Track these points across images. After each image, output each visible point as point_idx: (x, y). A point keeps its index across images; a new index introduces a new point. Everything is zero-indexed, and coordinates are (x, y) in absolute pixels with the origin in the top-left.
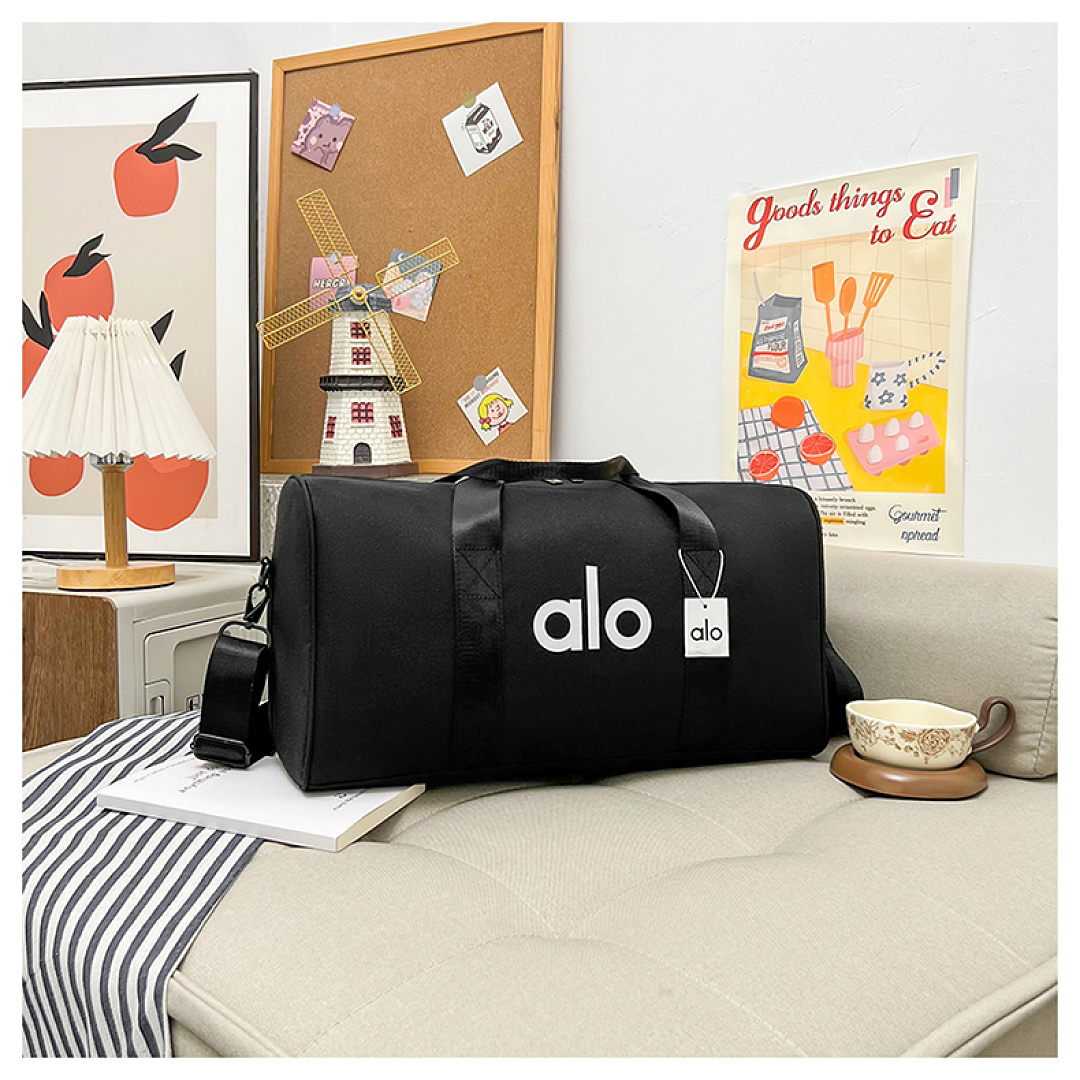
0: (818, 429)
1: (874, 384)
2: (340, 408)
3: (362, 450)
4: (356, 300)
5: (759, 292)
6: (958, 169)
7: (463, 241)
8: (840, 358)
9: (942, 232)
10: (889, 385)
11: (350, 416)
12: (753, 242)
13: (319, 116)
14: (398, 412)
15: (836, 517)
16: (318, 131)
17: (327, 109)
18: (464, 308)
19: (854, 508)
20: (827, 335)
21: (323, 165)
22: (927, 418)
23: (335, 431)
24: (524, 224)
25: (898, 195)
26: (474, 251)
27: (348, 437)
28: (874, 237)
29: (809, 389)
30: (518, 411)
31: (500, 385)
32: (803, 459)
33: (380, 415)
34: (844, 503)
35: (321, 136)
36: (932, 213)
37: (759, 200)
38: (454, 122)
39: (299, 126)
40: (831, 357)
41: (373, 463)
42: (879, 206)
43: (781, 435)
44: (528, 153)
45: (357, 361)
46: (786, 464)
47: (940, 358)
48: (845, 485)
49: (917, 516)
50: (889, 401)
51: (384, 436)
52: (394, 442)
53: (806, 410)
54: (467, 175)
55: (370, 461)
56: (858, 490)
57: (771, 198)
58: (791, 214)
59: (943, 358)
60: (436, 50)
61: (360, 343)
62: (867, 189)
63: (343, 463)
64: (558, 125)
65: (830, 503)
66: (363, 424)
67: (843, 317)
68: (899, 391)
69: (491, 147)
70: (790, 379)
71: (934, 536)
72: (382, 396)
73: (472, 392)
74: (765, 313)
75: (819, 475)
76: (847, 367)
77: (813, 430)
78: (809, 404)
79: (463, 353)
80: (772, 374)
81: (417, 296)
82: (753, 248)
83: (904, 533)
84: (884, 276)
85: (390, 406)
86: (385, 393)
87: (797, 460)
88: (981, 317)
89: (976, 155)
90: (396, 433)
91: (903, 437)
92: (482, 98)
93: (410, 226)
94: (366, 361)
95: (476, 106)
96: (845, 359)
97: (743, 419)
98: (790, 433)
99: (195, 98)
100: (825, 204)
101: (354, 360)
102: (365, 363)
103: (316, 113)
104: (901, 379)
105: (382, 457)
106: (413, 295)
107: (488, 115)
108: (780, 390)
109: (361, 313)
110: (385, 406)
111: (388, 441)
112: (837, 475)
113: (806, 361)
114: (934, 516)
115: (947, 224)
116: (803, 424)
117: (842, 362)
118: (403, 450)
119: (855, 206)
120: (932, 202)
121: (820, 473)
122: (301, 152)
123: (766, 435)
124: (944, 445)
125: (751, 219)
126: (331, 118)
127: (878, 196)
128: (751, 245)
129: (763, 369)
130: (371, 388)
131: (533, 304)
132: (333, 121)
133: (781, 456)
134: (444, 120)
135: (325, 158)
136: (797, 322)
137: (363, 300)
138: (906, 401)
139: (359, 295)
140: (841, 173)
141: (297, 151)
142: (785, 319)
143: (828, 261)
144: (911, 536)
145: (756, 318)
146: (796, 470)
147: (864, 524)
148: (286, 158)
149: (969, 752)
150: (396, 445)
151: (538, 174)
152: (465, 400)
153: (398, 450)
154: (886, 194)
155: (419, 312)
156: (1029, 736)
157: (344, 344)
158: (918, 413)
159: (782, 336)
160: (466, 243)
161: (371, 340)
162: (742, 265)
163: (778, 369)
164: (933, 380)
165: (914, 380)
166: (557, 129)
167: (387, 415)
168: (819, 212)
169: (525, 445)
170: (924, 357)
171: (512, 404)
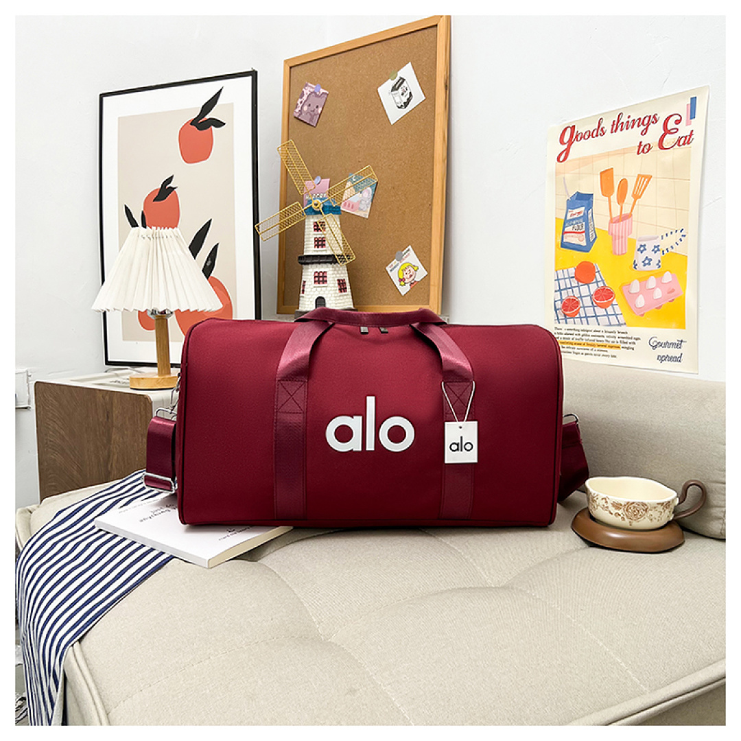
0: (604, 283)
2: (308, 275)
3: (320, 301)
4: (314, 206)
5: (567, 191)
6: (695, 98)
8: (617, 235)
9: (684, 144)
10: (648, 253)
11: (313, 280)
12: (563, 157)
13: (309, 93)
14: (345, 276)
15: (615, 344)
16: (307, 103)
17: (313, 88)
18: (390, 209)
19: (627, 338)
20: (609, 219)
21: (311, 123)
22: (673, 276)
23: (305, 289)
24: (426, 153)
25: (655, 119)
26: (396, 172)
27: (312, 293)
28: (639, 150)
29: (598, 256)
30: (421, 273)
31: (411, 257)
32: (595, 305)
33: (331, 279)
34: (620, 335)
35: (309, 105)
36: (678, 130)
37: (566, 129)
38: (384, 90)
39: (298, 100)
40: (612, 234)
42: (642, 127)
43: (581, 288)
44: (429, 107)
45: (317, 246)
46: (584, 307)
47: (682, 234)
48: (621, 322)
49: (668, 345)
50: (649, 264)
51: (334, 292)
52: (340, 296)
53: (596, 271)
54: (392, 123)
55: (325, 306)
56: (628, 326)
57: (574, 126)
58: (586, 137)
59: (684, 234)
60: (374, 45)
61: (319, 235)
62: (635, 116)
63: (309, 309)
64: (448, 87)
65: (612, 335)
66: (321, 285)
67: (619, 206)
68: (655, 258)
69: (406, 104)
70: (586, 249)
71: (678, 359)
72: (333, 267)
73: (395, 262)
74: (571, 204)
76: (622, 241)
77: (601, 284)
78: (598, 267)
79: (389, 237)
80: (576, 247)
81: (363, 202)
82: (564, 160)
83: (659, 356)
84: (645, 177)
85: (338, 274)
86: (335, 265)
87: (591, 305)
88: (711, 203)
89: (708, 86)
90: (342, 288)
91: (658, 289)
92: (401, 74)
93: (359, 158)
94: (323, 245)
95: (398, 78)
97: (558, 276)
98: (586, 286)
99: (221, 90)
100: (608, 129)
101: (315, 245)
102: (322, 247)
103: (307, 91)
104: (656, 249)
105: (332, 305)
106: (358, 201)
107: (405, 82)
108: (580, 257)
109: (319, 215)
110: (335, 273)
111: (336, 295)
112: (616, 315)
113: (596, 237)
114: (679, 344)
115: (688, 138)
116: (595, 280)
117: (619, 236)
118: (347, 300)
119: (627, 129)
120: (677, 122)
121: (605, 314)
122: (299, 116)
123: (572, 288)
124: (685, 295)
125: (562, 142)
126: (315, 93)
127: (641, 121)
128: (561, 159)
129: (570, 243)
130: (325, 263)
131: (431, 205)
132: (317, 96)
133: (581, 301)
134: (379, 89)
135: (311, 120)
136: (590, 211)
138: (660, 264)
139: (316, 205)
140: (617, 106)
141: (297, 115)
142: (583, 209)
143: (610, 168)
144: (664, 358)
145: (565, 209)
146: (590, 312)
147: (633, 349)
148: (290, 121)
149: (671, 518)
150: (342, 298)
151: (434, 119)
152: (390, 267)
153: (343, 301)
154: (647, 119)
155: (364, 212)
156: (718, 509)
157: (310, 235)
158: (668, 272)
159: (581, 220)
160: (391, 167)
161: (325, 232)
162: (556, 173)
163: (579, 243)
164: (677, 249)
165: (665, 249)
166: (446, 89)
167: (336, 279)
168: (604, 134)
169: (426, 295)
170: (671, 233)
171: (418, 268)
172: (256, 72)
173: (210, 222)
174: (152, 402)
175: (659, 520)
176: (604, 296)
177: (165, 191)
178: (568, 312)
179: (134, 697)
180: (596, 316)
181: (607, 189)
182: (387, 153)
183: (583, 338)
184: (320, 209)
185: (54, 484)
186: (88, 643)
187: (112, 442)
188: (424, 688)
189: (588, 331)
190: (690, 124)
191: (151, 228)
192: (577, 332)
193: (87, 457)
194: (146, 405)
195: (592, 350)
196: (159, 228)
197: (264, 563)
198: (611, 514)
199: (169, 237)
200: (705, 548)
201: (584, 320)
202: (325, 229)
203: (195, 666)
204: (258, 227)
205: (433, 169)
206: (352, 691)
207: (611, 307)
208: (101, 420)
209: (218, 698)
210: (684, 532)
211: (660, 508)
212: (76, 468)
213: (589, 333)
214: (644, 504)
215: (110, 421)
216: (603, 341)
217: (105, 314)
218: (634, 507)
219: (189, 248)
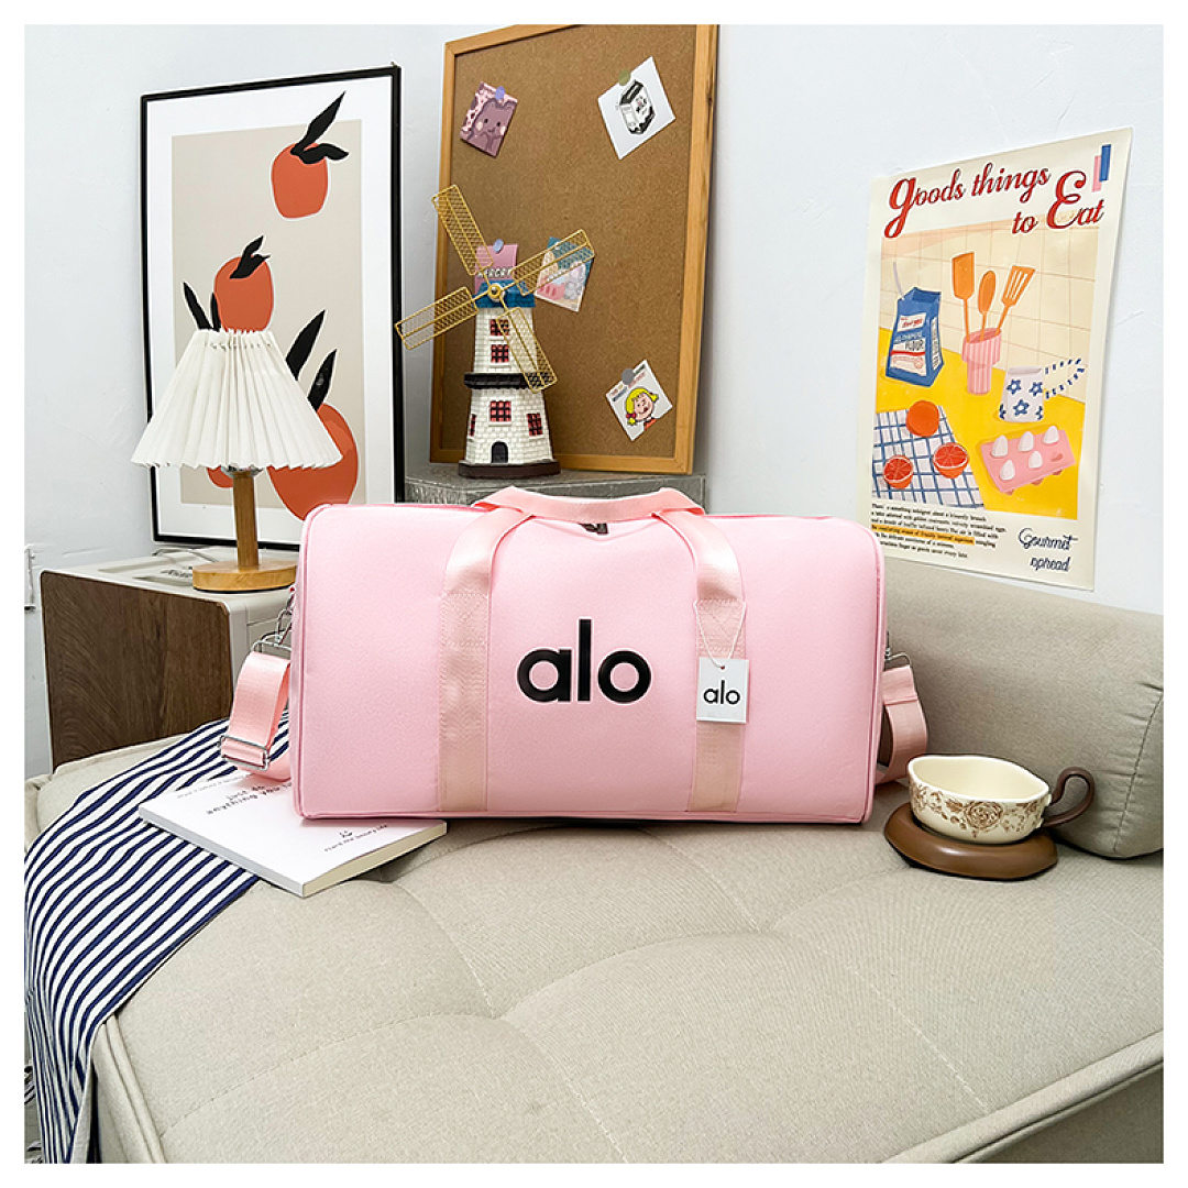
0: (952, 439)
1: (1010, 392)
2: (480, 406)
3: (500, 450)
4: (490, 294)
5: (899, 286)
6: (1109, 146)
7: (615, 227)
9: (1088, 221)
10: (1024, 394)
11: (488, 414)
12: (895, 229)
13: (486, 100)
14: (539, 408)
15: (966, 536)
16: (483, 116)
17: (493, 93)
18: (615, 298)
19: (985, 527)
20: (964, 334)
21: (488, 151)
22: (1062, 433)
23: (476, 429)
24: (674, 209)
25: (1044, 177)
26: (626, 238)
27: (485, 436)
28: (1015, 227)
29: (945, 394)
31: (647, 379)
32: (937, 471)
33: (517, 413)
34: (974, 522)
35: (486, 121)
36: (1079, 197)
37: (901, 182)
38: (609, 101)
39: (467, 111)
40: (968, 360)
41: (510, 462)
42: (1023, 189)
43: (915, 443)
44: (680, 132)
45: (495, 358)
46: (919, 474)
47: (1078, 366)
48: (977, 502)
49: (1049, 542)
50: (1024, 412)
51: (521, 434)
52: (531, 441)
53: (941, 417)
54: (621, 157)
55: (507, 459)
56: (990, 509)
57: (914, 180)
58: (933, 199)
59: (1081, 368)
61: (499, 340)
62: (1011, 170)
63: (481, 462)
64: (712, 100)
65: (961, 521)
66: (501, 422)
67: (981, 316)
68: (1035, 402)
69: (644, 127)
70: (926, 381)
71: (1064, 566)
72: (520, 394)
73: (621, 386)
74: (905, 307)
75: (951, 490)
76: (983, 372)
77: (947, 440)
78: (944, 411)
79: (613, 345)
80: (908, 376)
81: (571, 285)
82: (895, 235)
83: (1034, 559)
84: (1024, 270)
85: (528, 404)
86: (523, 391)
87: (930, 471)
88: (1125, 320)
89: (1131, 129)
90: (535, 429)
91: (1037, 453)
92: (637, 75)
93: (566, 212)
94: (504, 358)
95: (630, 83)
96: (981, 362)
97: (879, 423)
98: (924, 441)
99: (342, 96)
100: (968, 186)
101: (493, 357)
102: (503, 361)
103: (482, 97)
104: (1037, 388)
105: (519, 456)
106: (564, 284)
107: (642, 93)
108: (915, 393)
109: (499, 310)
110: (524, 404)
111: (524, 440)
112: (969, 490)
113: (942, 363)
114: (1065, 544)
115: (1095, 211)
116: (937, 433)
117: (983, 366)
118: (542, 448)
119: (998, 189)
120: (1079, 184)
121: (952, 487)
122: (469, 138)
123: (901, 442)
124: (1078, 464)
125: (893, 204)
126: (496, 101)
127: (1022, 177)
128: (892, 232)
129: (901, 370)
130: (508, 387)
131: (681, 294)
132: (498, 106)
133: (915, 467)
134: (600, 100)
135: (489, 145)
136: (934, 321)
137: (498, 297)
138: (1042, 413)
139: (494, 292)
140: (985, 152)
141: (465, 137)
142: (923, 316)
143: (968, 251)
144: (1041, 563)
145: (895, 314)
146: (928, 482)
147: (994, 546)
148: (455, 145)
149: (1039, 826)
150: (533, 444)
151: (689, 154)
152: (613, 394)
153: (536, 449)
154: (1030, 177)
155: (572, 301)
156: (1110, 813)
157: (485, 341)
158: (1053, 427)
159: (919, 334)
160: (617, 230)
161: (508, 337)
162: (882, 254)
163: (916, 371)
164: (1069, 391)
165: (1050, 390)
166: (710, 105)
167: (525, 413)
168: (961, 196)
169: (669, 441)
170: (1062, 364)
171: (657, 399)
172: (399, 70)
173: (322, 314)
174: (228, 614)
175: (1018, 830)
176: (951, 458)
177: (250, 262)
178: (894, 481)
179: (201, 1109)
180: (937, 490)
181: (962, 287)
182: (610, 207)
183: (917, 523)
184: (501, 298)
185: (73, 734)
186: (129, 1017)
187: (166, 674)
188: (646, 1104)
189: (923, 513)
190: (1099, 189)
191: (226, 331)
192: (906, 514)
193: (126, 695)
194: (218, 617)
195: (929, 543)
196: (239, 332)
197: (404, 887)
198: (946, 818)
199: (255, 346)
200: (1088, 874)
201: (918, 494)
202: (507, 331)
203: (296, 1061)
204: (400, 326)
205: (685, 236)
206: (536, 1108)
207: (961, 476)
208: (147, 637)
209: (330, 1115)
210: (1059, 847)
211: (1022, 812)
212: (108, 710)
213: (925, 516)
214: (996, 805)
215: (161, 639)
216: (947, 530)
217: (153, 469)
218: (981, 810)
219: (287, 360)
